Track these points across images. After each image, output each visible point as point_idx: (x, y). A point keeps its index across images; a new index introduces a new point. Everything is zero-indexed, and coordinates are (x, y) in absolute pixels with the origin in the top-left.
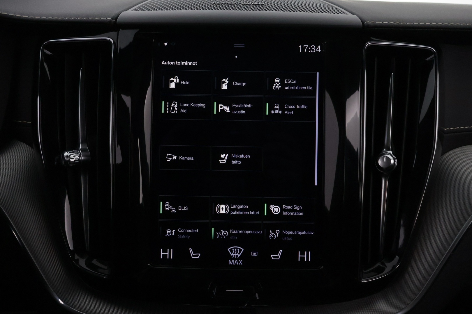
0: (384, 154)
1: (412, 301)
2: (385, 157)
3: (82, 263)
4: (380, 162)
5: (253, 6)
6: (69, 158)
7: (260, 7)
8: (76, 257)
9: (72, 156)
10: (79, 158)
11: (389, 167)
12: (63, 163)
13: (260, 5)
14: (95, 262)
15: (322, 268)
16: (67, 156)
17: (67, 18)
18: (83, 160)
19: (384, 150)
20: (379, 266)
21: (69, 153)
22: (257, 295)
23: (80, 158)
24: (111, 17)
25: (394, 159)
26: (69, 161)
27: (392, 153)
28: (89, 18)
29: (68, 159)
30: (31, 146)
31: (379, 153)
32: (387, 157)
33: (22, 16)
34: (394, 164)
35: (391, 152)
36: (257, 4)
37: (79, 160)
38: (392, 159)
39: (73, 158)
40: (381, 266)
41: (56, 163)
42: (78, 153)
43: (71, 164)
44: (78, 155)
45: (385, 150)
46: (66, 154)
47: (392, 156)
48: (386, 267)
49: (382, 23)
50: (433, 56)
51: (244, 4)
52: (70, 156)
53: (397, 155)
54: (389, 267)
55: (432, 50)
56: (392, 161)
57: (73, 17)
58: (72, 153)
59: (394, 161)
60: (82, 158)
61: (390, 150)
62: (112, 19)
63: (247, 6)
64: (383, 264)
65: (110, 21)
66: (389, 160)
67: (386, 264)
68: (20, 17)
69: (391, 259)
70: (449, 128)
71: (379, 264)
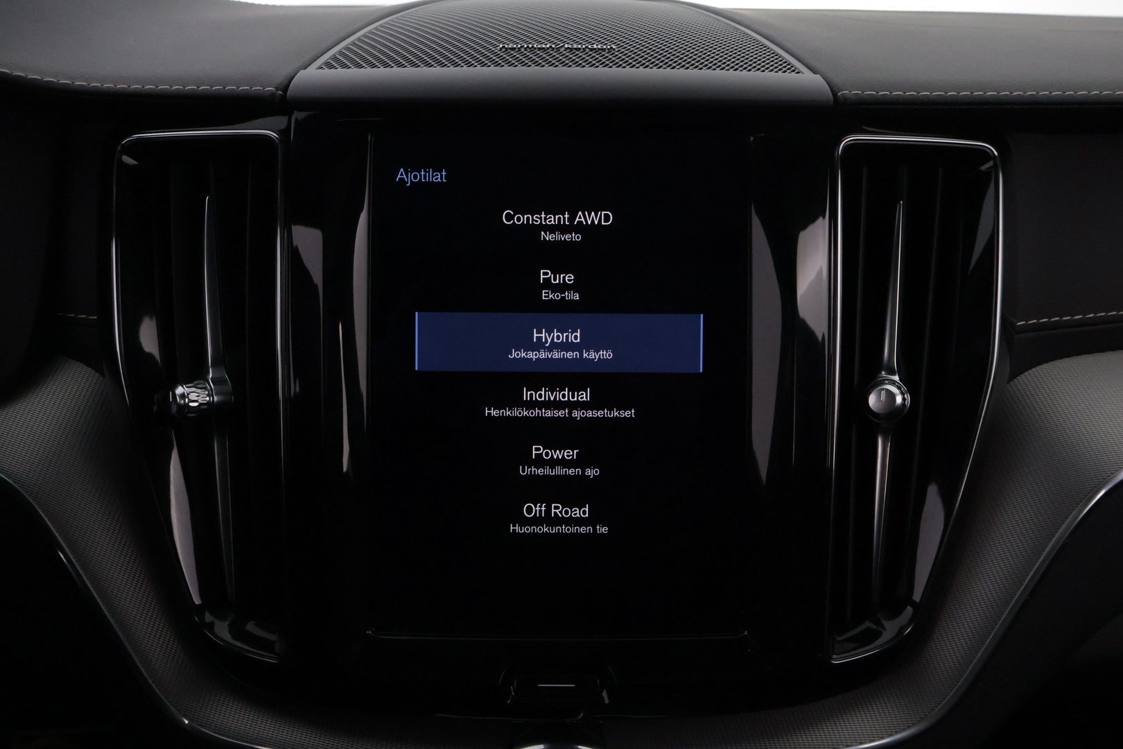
0: (882, 383)
1: (942, 701)
2: (883, 389)
3: (222, 631)
4: (872, 400)
5: (590, 53)
6: (187, 400)
7: (607, 55)
8: (208, 618)
9: (193, 396)
10: (208, 399)
11: (893, 413)
12: (174, 409)
13: (607, 51)
14: (250, 627)
15: (746, 633)
16: (183, 396)
17: (174, 88)
18: (217, 402)
19: (881, 373)
20: (868, 629)
21: (186, 389)
22: (605, 694)
23: (210, 399)
24: (274, 86)
25: (902, 394)
26: (187, 406)
27: (900, 380)
28: (224, 88)
29: (185, 401)
30: (99, 370)
31: (871, 381)
32: (888, 392)
33: (73, 83)
34: (903, 404)
35: (896, 378)
36: (599, 47)
37: (208, 403)
38: (898, 394)
39: (196, 399)
40: (874, 627)
41: (155, 408)
42: (205, 388)
43: (191, 413)
44: (207, 392)
45: (883, 373)
46: (180, 390)
47: (899, 388)
48: (885, 629)
49: (878, 93)
50: (991, 164)
51: (571, 49)
52: (188, 394)
53: (909, 383)
54: (890, 629)
55: (989, 151)
56: (899, 399)
57: (188, 85)
58: (193, 389)
59: (904, 399)
60: (216, 398)
61: (894, 374)
62: (277, 90)
63: (577, 53)
64: (879, 623)
65: (273, 95)
66: (891, 396)
67: (885, 623)
68: (69, 84)
69: (895, 613)
70: (1027, 321)
71: (868, 624)
